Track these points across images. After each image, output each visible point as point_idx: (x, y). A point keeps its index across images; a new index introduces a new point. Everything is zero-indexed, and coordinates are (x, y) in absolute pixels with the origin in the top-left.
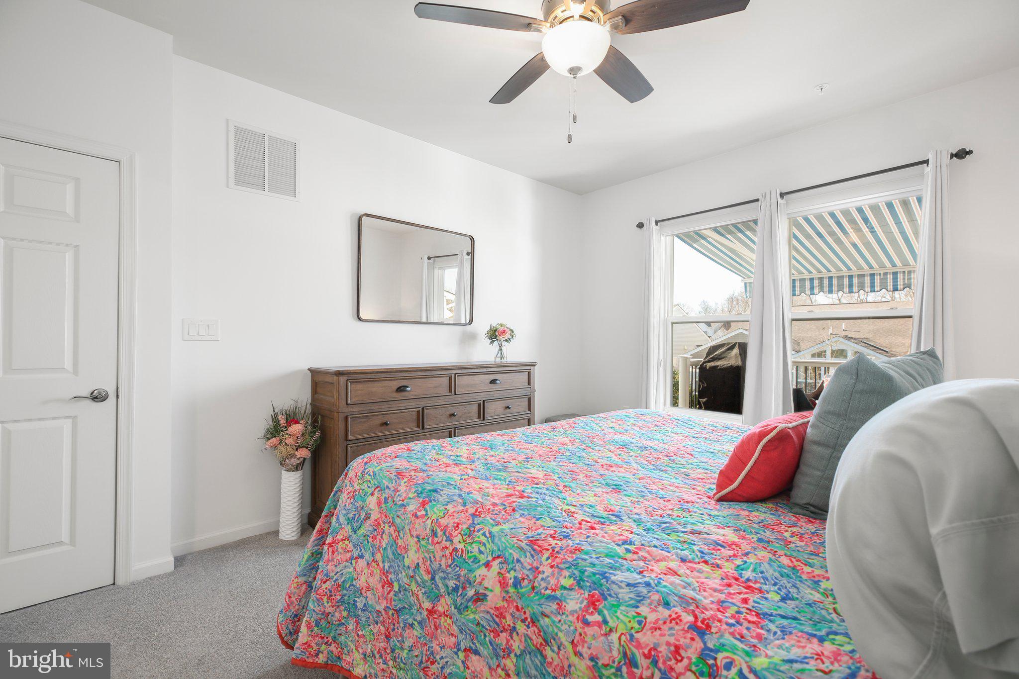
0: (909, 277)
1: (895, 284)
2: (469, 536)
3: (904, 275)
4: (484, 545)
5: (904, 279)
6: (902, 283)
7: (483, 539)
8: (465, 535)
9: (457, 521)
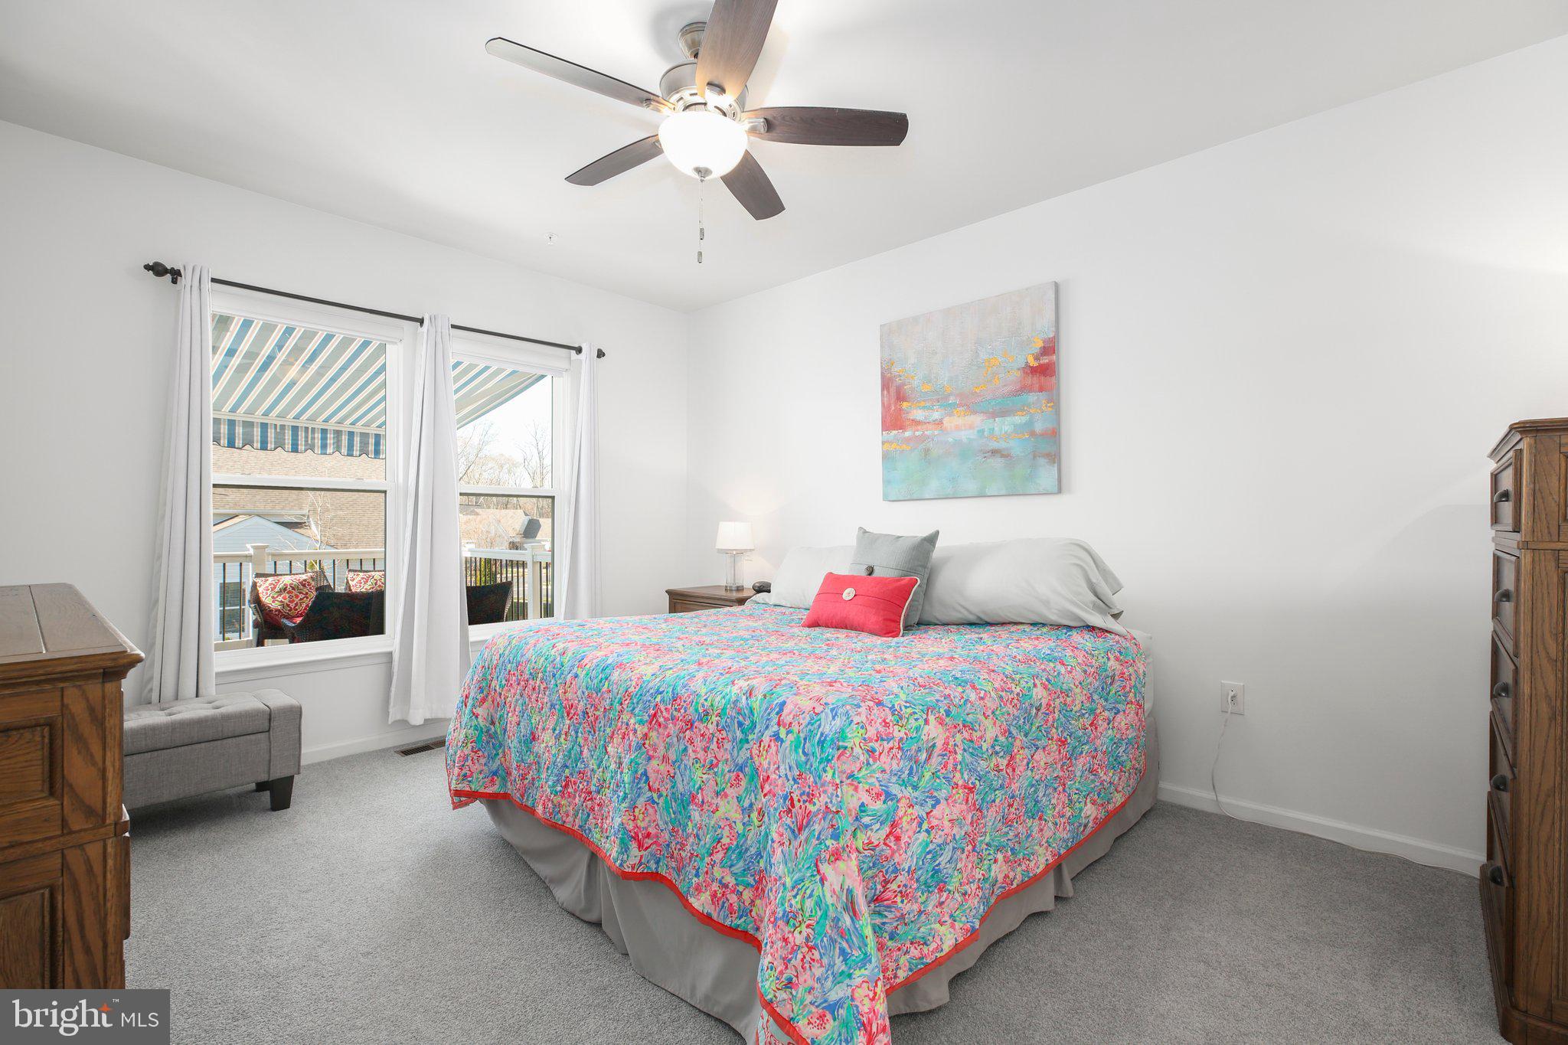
2: (901, 719)
4: (914, 713)
7: (909, 710)
8: (898, 722)
9: (880, 720)
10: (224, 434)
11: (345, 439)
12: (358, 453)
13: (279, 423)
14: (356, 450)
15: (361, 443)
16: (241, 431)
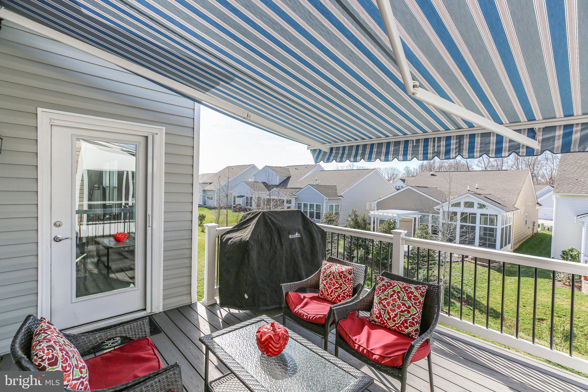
0: (439, 144)
1: (425, 152)
3: (434, 141)
5: (434, 146)
6: (432, 151)
10: (384, 152)
11: (466, 142)
12: (478, 154)
13: (414, 139)
14: (477, 152)
15: (481, 144)
16: (393, 149)
